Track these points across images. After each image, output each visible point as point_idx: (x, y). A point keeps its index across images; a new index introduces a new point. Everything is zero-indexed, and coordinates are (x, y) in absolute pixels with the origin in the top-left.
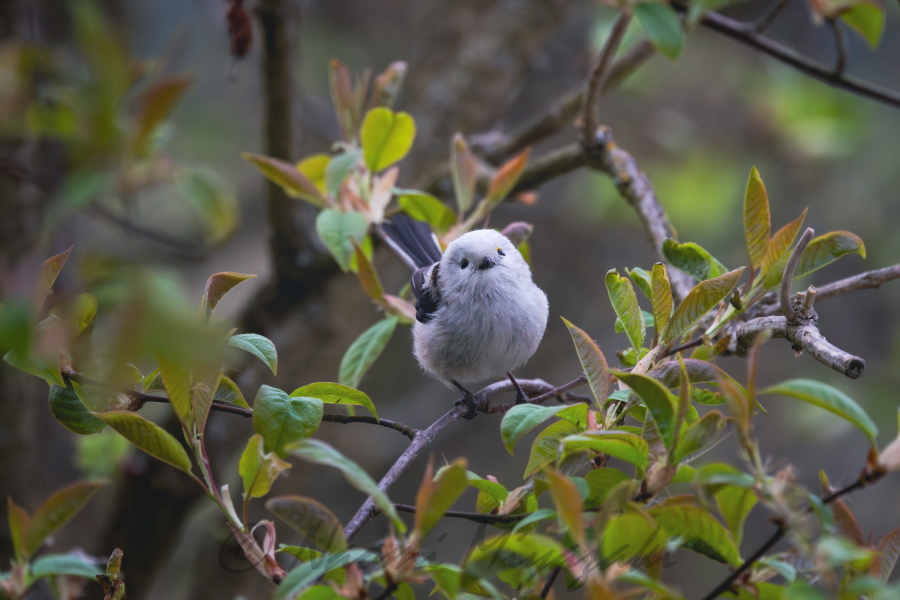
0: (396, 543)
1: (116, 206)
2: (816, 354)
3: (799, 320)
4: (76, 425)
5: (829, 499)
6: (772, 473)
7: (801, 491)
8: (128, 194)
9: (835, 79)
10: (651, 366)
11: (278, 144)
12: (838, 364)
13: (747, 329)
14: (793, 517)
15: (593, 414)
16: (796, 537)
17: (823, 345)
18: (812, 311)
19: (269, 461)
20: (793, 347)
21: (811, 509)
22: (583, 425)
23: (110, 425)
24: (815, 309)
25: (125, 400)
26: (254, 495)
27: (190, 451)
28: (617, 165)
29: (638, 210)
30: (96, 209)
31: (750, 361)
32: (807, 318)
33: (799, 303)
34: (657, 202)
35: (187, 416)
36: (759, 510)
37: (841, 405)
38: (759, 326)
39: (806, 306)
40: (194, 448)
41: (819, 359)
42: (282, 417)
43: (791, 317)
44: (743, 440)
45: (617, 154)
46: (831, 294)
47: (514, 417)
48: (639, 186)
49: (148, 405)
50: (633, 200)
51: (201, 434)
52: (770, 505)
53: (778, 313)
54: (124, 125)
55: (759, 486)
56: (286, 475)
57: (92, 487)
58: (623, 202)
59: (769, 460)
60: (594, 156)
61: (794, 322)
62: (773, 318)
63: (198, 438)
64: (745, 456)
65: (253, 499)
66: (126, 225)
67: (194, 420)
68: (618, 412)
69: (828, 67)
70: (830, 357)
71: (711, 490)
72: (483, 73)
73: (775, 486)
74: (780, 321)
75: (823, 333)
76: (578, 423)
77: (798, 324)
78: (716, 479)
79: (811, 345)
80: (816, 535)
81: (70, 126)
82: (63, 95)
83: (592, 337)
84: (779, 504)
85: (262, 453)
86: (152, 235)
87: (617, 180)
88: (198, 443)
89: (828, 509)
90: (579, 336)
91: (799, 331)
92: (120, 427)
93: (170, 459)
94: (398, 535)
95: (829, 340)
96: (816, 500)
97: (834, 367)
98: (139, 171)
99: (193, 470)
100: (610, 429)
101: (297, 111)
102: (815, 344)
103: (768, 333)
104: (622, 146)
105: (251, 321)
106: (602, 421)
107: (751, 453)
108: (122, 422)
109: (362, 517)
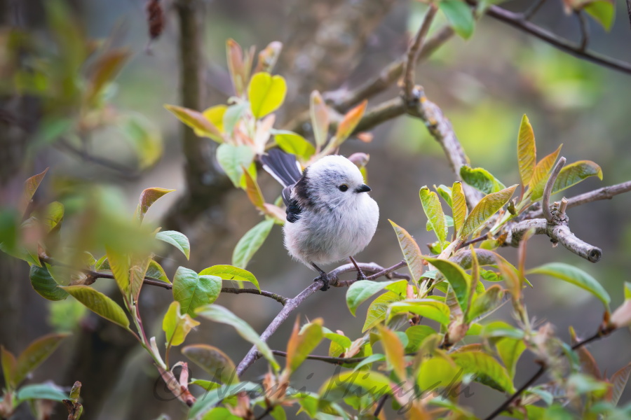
0: (273, 377)
1: (76, 141)
2: (568, 245)
3: (555, 221)
4: (49, 294)
5: (576, 347)
6: (536, 329)
7: (558, 342)
8: (85, 133)
9: (580, 53)
10: (451, 254)
11: (190, 98)
12: (583, 252)
13: (519, 228)
14: (552, 360)
15: (411, 287)
16: (554, 374)
17: (572, 239)
18: (564, 216)
19: (184, 320)
20: (552, 241)
21: (563, 354)
22: (404, 295)
23: (72, 294)
24: (567, 214)
25: (83, 277)
26: (173, 344)
27: (129, 313)
28: (428, 114)
29: (442, 144)
30: (62, 144)
31: (521, 250)
32: (561, 220)
33: (555, 210)
34: (455, 139)
35: (127, 289)
36: (527, 355)
37: (585, 281)
38: (527, 226)
39: (561, 212)
40: (131, 311)
41: (569, 249)
42: (193, 289)
43: (550, 219)
44: (515, 306)
45: (427, 105)
46: (578, 203)
47: (356, 290)
48: (443, 128)
49: (99, 280)
50: (439, 138)
51: (136, 302)
52: (535, 351)
53: (541, 216)
54: (82, 85)
55: (527, 338)
56: (196, 330)
57: (59, 338)
58: (432, 139)
59: (534, 319)
60: (412, 107)
61: (552, 223)
62: (537, 220)
63: (134, 304)
64: (517, 317)
65: (173, 347)
66: (84, 155)
67: (132, 291)
68: (428, 286)
69: (575, 44)
70: (577, 248)
71: (494, 340)
72: (334, 49)
73: (539, 338)
74: (542, 222)
75: (572, 231)
76: (400, 294)
77: (554, 225)
78: (496, 333)
79: (564, 239)
80: (567, 373)
81: (44, 86)
82: (39, 64)
83: (410, 233)
84: (541, 351)
85: (178, 314)
86: (102, 162)
87: (428, 123)
88: (134, 308)
89: (576, 354)
90: (401, 233)
91: (555, 229)
92: (79, 296)
93: (114, 319)
94: (274, 372)
95: (577, 235)
96: (567, 347)
97: (580, 254)
98: (92, 117)
99: (130, 327)
100: (423, 297)
101: (203, 75)
102: (567, 238)
103: (533, 231)
104: (431, 99)
105: (171, 222)
106: (417, 293)
107: (521, 314)
108: (81, 293)
109: (249, 360)
